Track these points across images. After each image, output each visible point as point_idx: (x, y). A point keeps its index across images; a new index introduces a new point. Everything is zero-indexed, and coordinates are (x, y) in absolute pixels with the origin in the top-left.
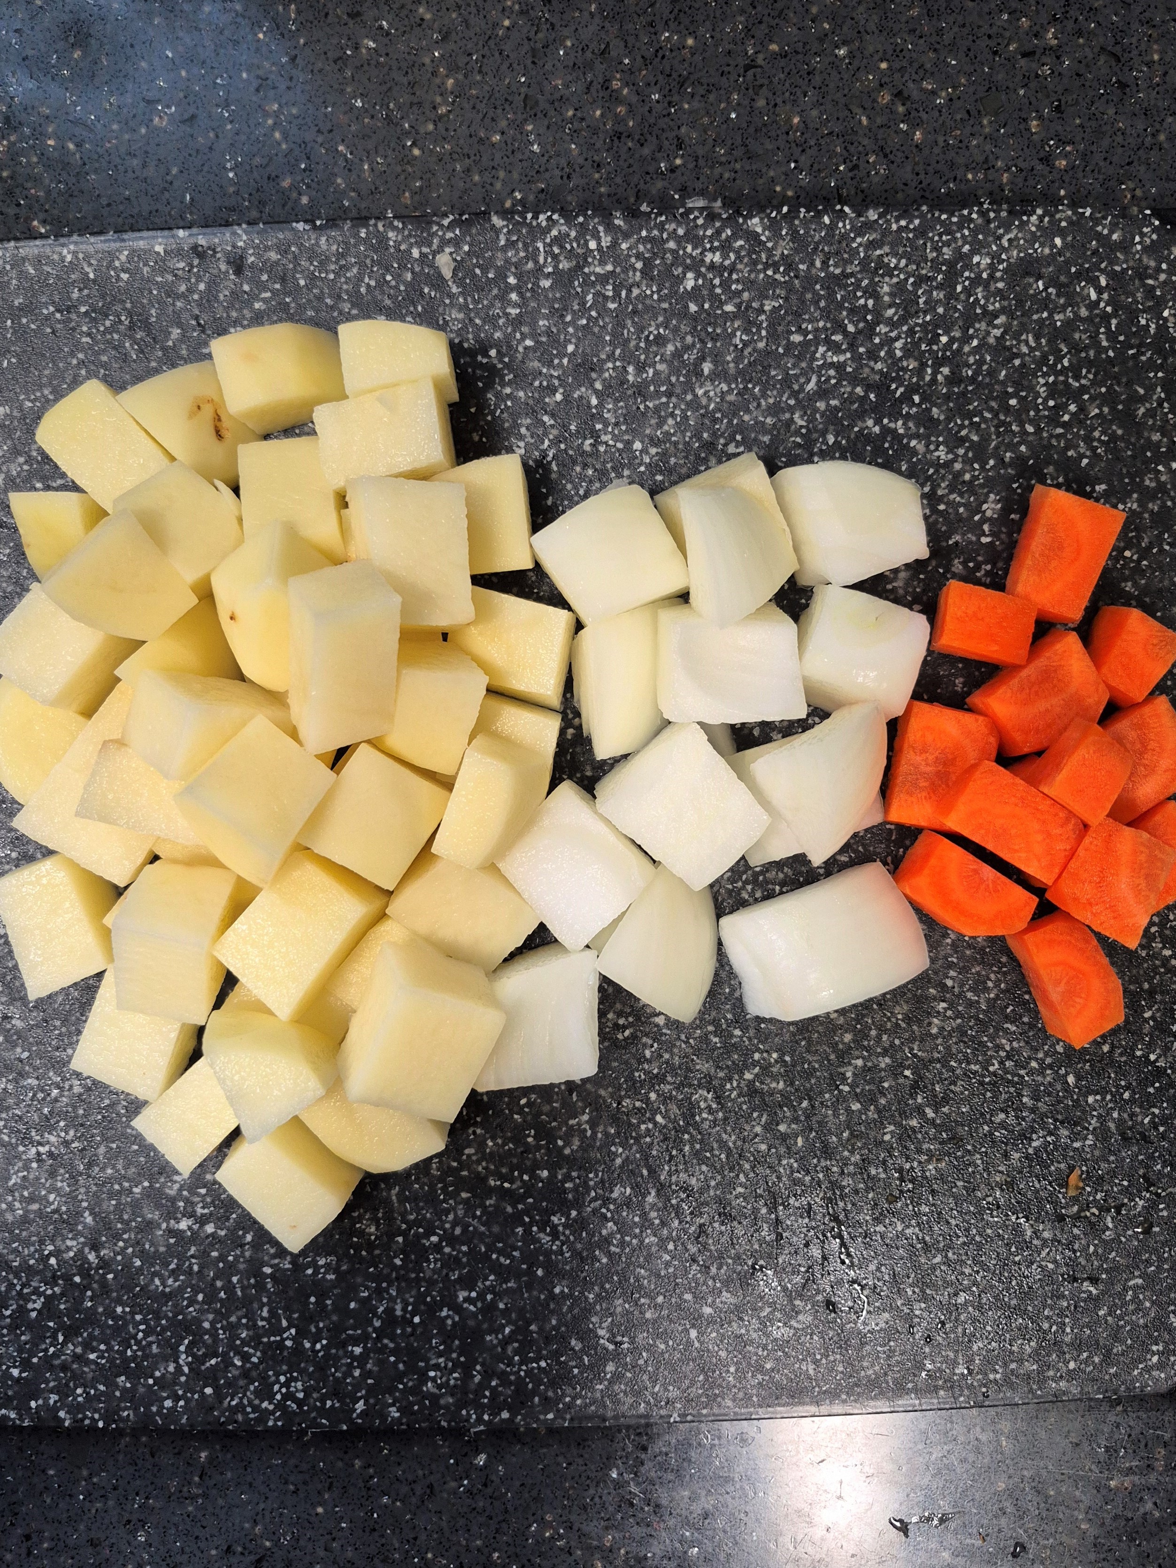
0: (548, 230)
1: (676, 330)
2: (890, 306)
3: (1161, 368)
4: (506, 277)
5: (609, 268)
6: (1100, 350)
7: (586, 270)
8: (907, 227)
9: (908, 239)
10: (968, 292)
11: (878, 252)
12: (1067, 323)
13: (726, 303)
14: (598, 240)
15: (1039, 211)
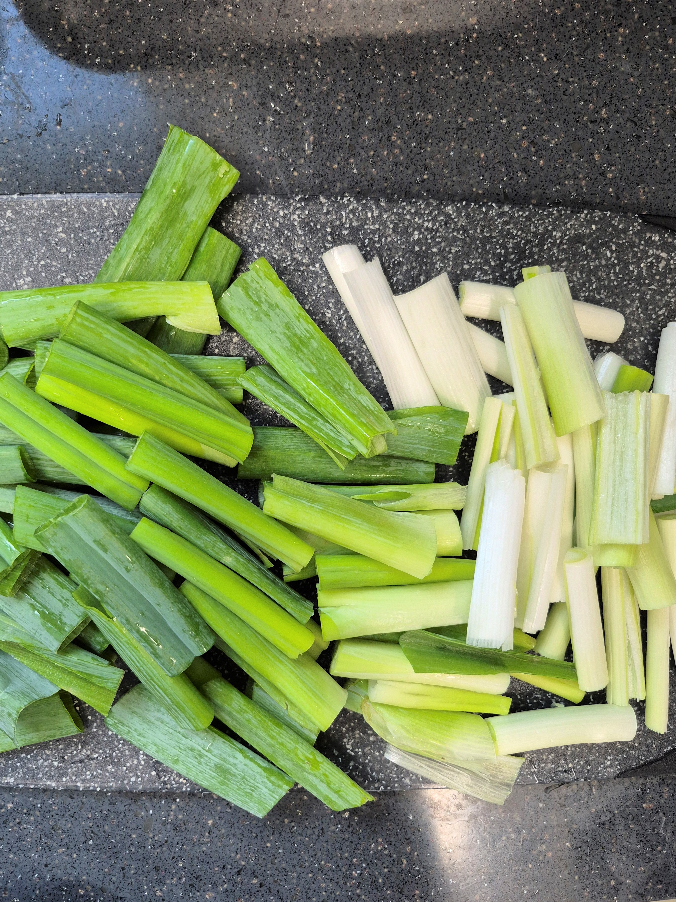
0: (348, 205)
1: (408, 259)
2: (512, 254)
3: (638, 291)
4: (326, 228)
5: (377, 226)
6: (610, 281)
7: (366, 227)
8: (522, 215)
9: (522, 221)
10: (549, 249)
11: (508, 227)
12: (596, 267)
13: (433, 247)
14: (373, 212)
15: (586, 212)
